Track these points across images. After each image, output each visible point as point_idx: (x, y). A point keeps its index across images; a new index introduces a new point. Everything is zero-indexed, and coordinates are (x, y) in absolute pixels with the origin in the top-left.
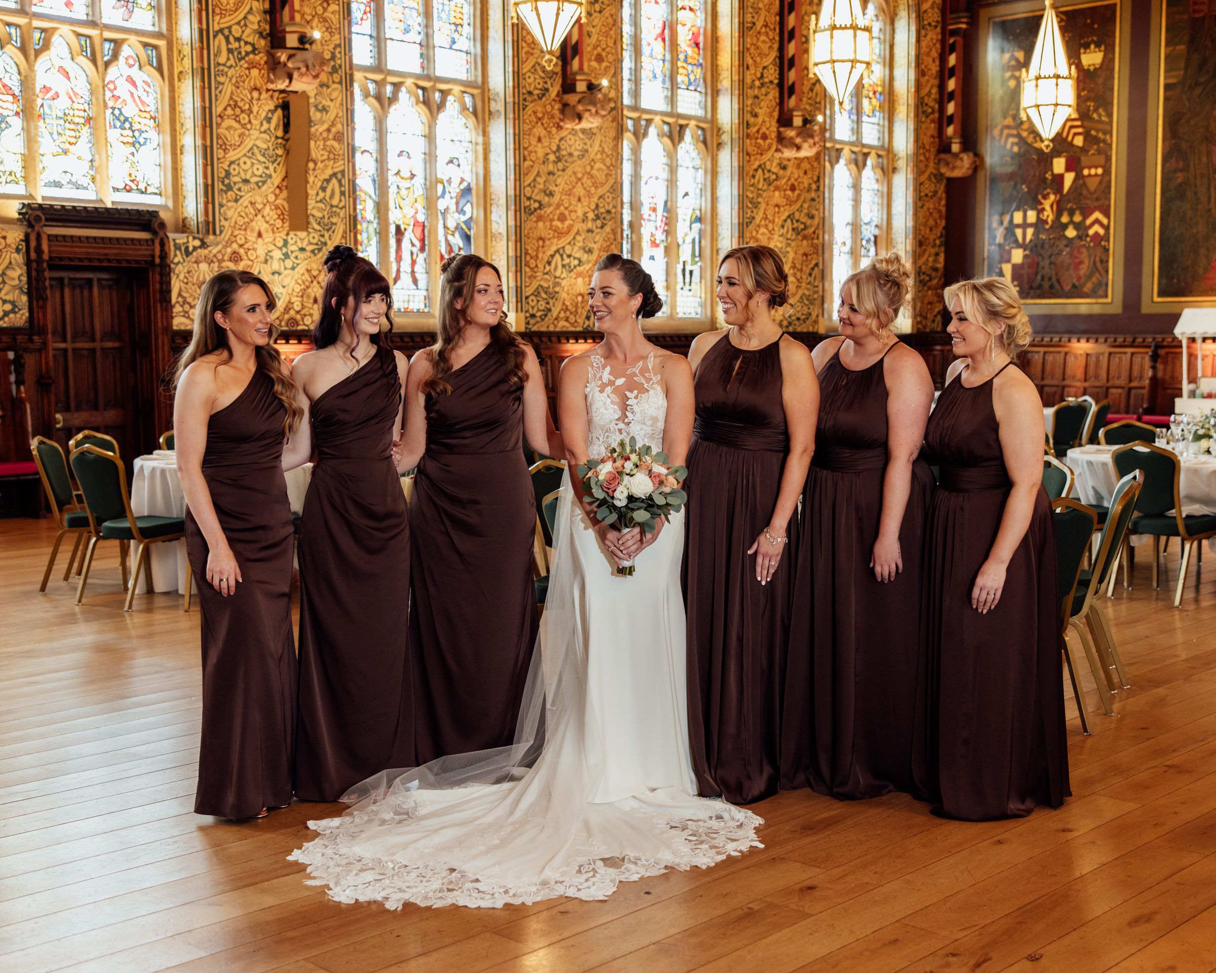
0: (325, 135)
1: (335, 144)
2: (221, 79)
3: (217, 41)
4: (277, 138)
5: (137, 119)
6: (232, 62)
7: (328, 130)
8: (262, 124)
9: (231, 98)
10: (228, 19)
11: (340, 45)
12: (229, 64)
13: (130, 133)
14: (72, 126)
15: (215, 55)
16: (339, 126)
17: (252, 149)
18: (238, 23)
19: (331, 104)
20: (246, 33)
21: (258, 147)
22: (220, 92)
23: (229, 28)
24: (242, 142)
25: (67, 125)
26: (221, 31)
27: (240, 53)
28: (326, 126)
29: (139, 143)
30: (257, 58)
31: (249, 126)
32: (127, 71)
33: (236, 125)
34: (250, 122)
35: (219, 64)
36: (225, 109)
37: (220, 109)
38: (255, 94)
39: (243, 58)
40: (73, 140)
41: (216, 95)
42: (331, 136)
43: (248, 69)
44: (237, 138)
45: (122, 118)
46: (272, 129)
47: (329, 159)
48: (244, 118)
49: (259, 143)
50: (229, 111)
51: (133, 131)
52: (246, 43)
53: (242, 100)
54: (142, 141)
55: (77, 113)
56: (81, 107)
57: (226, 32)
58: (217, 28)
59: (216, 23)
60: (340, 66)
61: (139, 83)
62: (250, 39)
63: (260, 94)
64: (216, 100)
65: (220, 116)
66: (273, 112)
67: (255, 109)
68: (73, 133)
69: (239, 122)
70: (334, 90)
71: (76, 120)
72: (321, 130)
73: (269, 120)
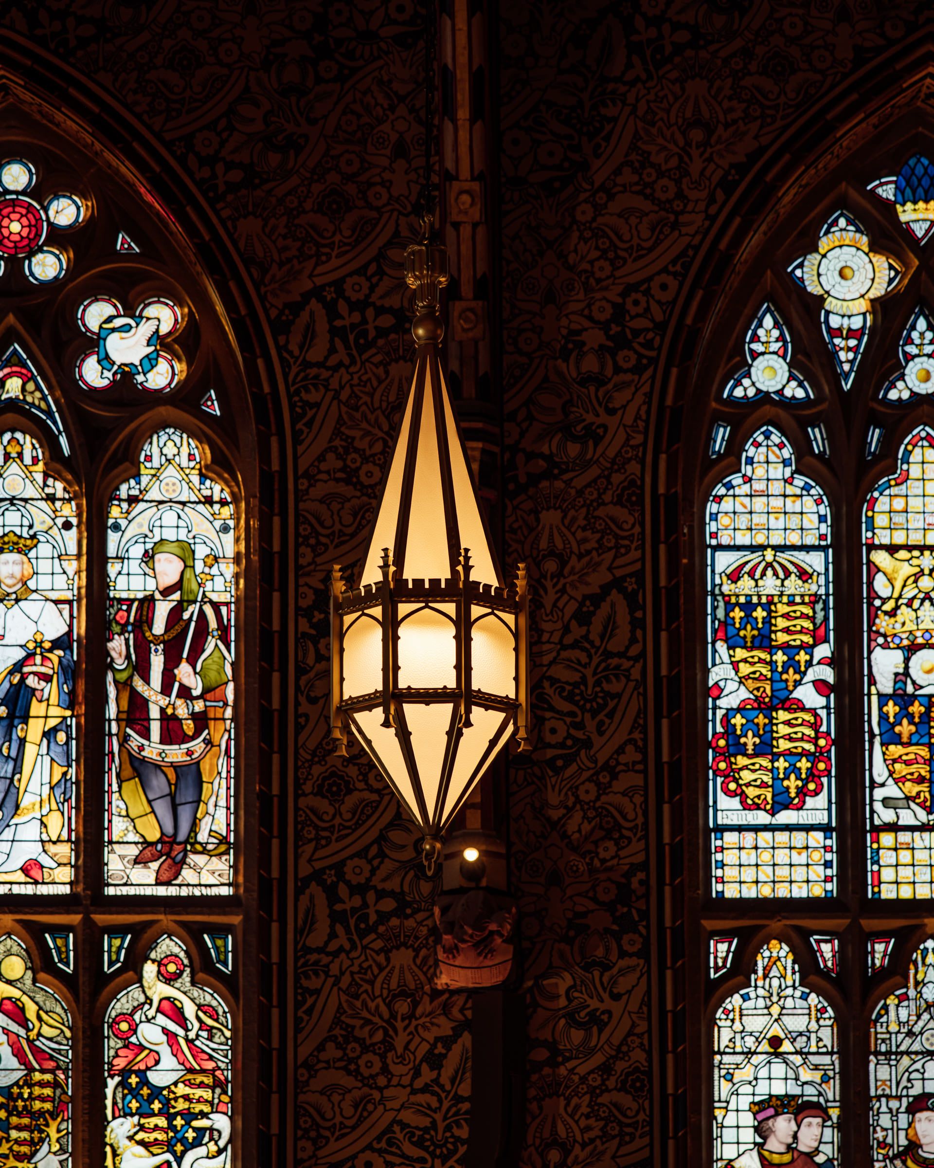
0: (595, 1080)
1: (626, 1100)
2: (313, 983)
3: (304, 900)
4: (458, 1099)
5: (181, 1090)
6: (342, 940)
7: (605, 1069)
8: (417, 1073)
9: (337, 1022)
10: (335, 846)
11: (644, 866)
12: (333, 947)
13: (162, 1122)
14: (26, 1121)
15: (299, 932)
16: (639, 1056)
17: (389, 1129)
18: (362, 854)
19: (616, 1008)
20: (382, 873)
21: (404, 1126)
22: (309, 1012)
23: (339, 867)
24: (361, 1120)
25: (14, 1120)
26: (317, 876)
27: (365, 918)
28: (598, 1059)
29: (183, 1140)
30: (410, 923)
31: (382, 1081)
32: (159, 990)
33: (347, 1081)
34: (385, 1070)
35: (308, 950)
36: (321, 1048)
37: (304, 1051)
38: (402, 1007)
39: (373, 929)
40: (25, 1149)
41: (298, 1020)
42: (611, 1083)
43: (386, 951)
44: (348, 1111)
45: (145, 1091)
46: (445, 1080)
47: (605, 1136)
48: (369, 1064)
49: (407, 1116)
50: (331, 1052)
51: (171, 1118)
52: (381, 894)
53: (368, 1022)
54: (190, 1135)
55: (37, 1091)
56: (48, 1077)
57: (330, 878)
58: (305, 870)
59: (303, 861)
60: (644, 915)
61: (190, 1010)
62: (393, 885)
63: (415, 1004)
64: (298, 1030)
65: (306, 1064)
66: (448, 1042)
67: (400, 1042)
68: (25, 1135)
69: (357, 1073)
70: (622, 972)
71: (37, 1105)
72: (582, 1070)
73: (435, 1061)
